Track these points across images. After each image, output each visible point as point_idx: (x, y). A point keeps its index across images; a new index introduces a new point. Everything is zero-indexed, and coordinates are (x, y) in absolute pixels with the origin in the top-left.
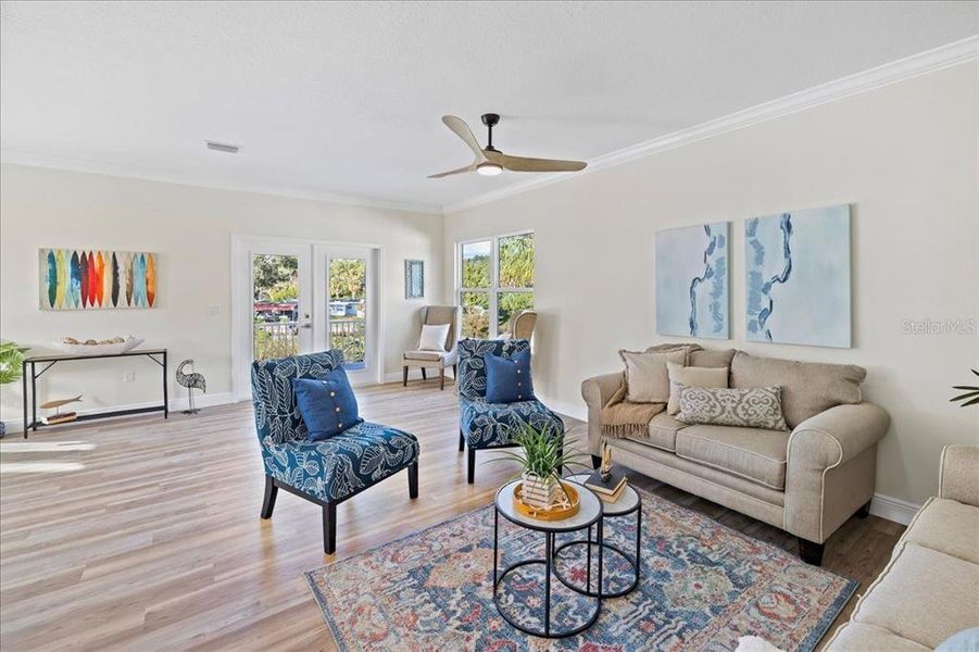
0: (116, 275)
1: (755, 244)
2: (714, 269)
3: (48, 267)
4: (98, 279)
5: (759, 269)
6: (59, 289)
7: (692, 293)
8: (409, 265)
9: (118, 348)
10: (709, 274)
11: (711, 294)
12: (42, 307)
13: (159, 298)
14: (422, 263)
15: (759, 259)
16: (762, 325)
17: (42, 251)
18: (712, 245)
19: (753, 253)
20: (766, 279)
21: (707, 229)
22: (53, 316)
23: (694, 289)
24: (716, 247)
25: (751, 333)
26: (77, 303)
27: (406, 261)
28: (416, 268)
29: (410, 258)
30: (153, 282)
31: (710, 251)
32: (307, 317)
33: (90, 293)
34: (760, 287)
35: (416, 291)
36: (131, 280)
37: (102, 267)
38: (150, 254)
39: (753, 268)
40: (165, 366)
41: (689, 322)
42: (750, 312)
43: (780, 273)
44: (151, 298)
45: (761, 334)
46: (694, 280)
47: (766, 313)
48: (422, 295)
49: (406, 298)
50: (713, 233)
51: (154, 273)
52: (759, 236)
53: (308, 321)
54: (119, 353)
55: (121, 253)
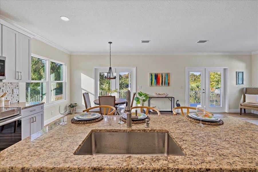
0: (162, 78)
3: (151, 77)
4: (159, 79)
6: (153, 81)
8: (237, 73)
9: (164, 96)
12: (150, 86)
13: (170, 84)
14: (243, 72)
17: (150, 73)
22: (152, 88)
26: (155, 85)
27: (236, 72)
28: (241, 75)
29: (238, 71)
30: (169, 80)
32: (204, 90)
33: (158, 83)
35: (240, 82)
36: (165, 80)
37: (160, 77)
38: (169, 73)
40: (171, 101)
44: (169, 84)
48: (243, 83)
49: (237, 84)
51: (169, 78)
53: (204, 91)
54: (164, 97)
55: (163, 73)
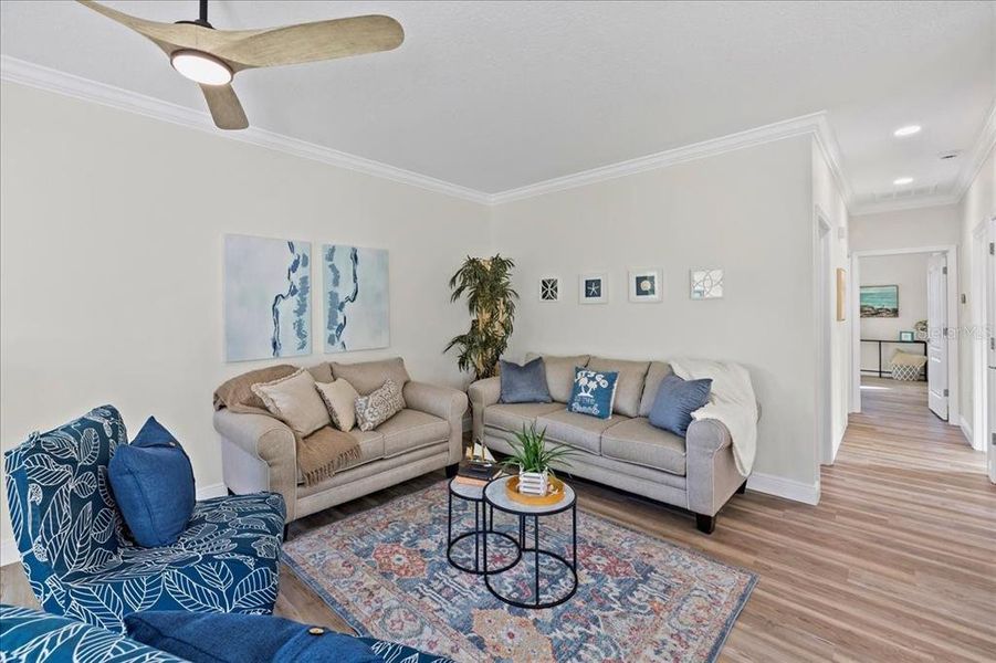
1: (332, 267)
2: (298, 287)
5: (337, 290)
7: (276, 312)
10: (293, 292)
11: (295, 312)
15: (336, 282)
16: (338, 337)
18: (296, 263)
19: (331, 275)
20: (341, 299)
21: (291, 246)
23: (277, 306)
24: (300, 266)
25: (330, 345)
31: (294, 268)
34: (336, 305)
39: (331, 288)
41: (271, 343)
42: (330, 328)
43: (351, 295)
45: (338, 345)
46: (277, 298)
47: (341, 327)
50: (298, 250)
52: (335, 261)
